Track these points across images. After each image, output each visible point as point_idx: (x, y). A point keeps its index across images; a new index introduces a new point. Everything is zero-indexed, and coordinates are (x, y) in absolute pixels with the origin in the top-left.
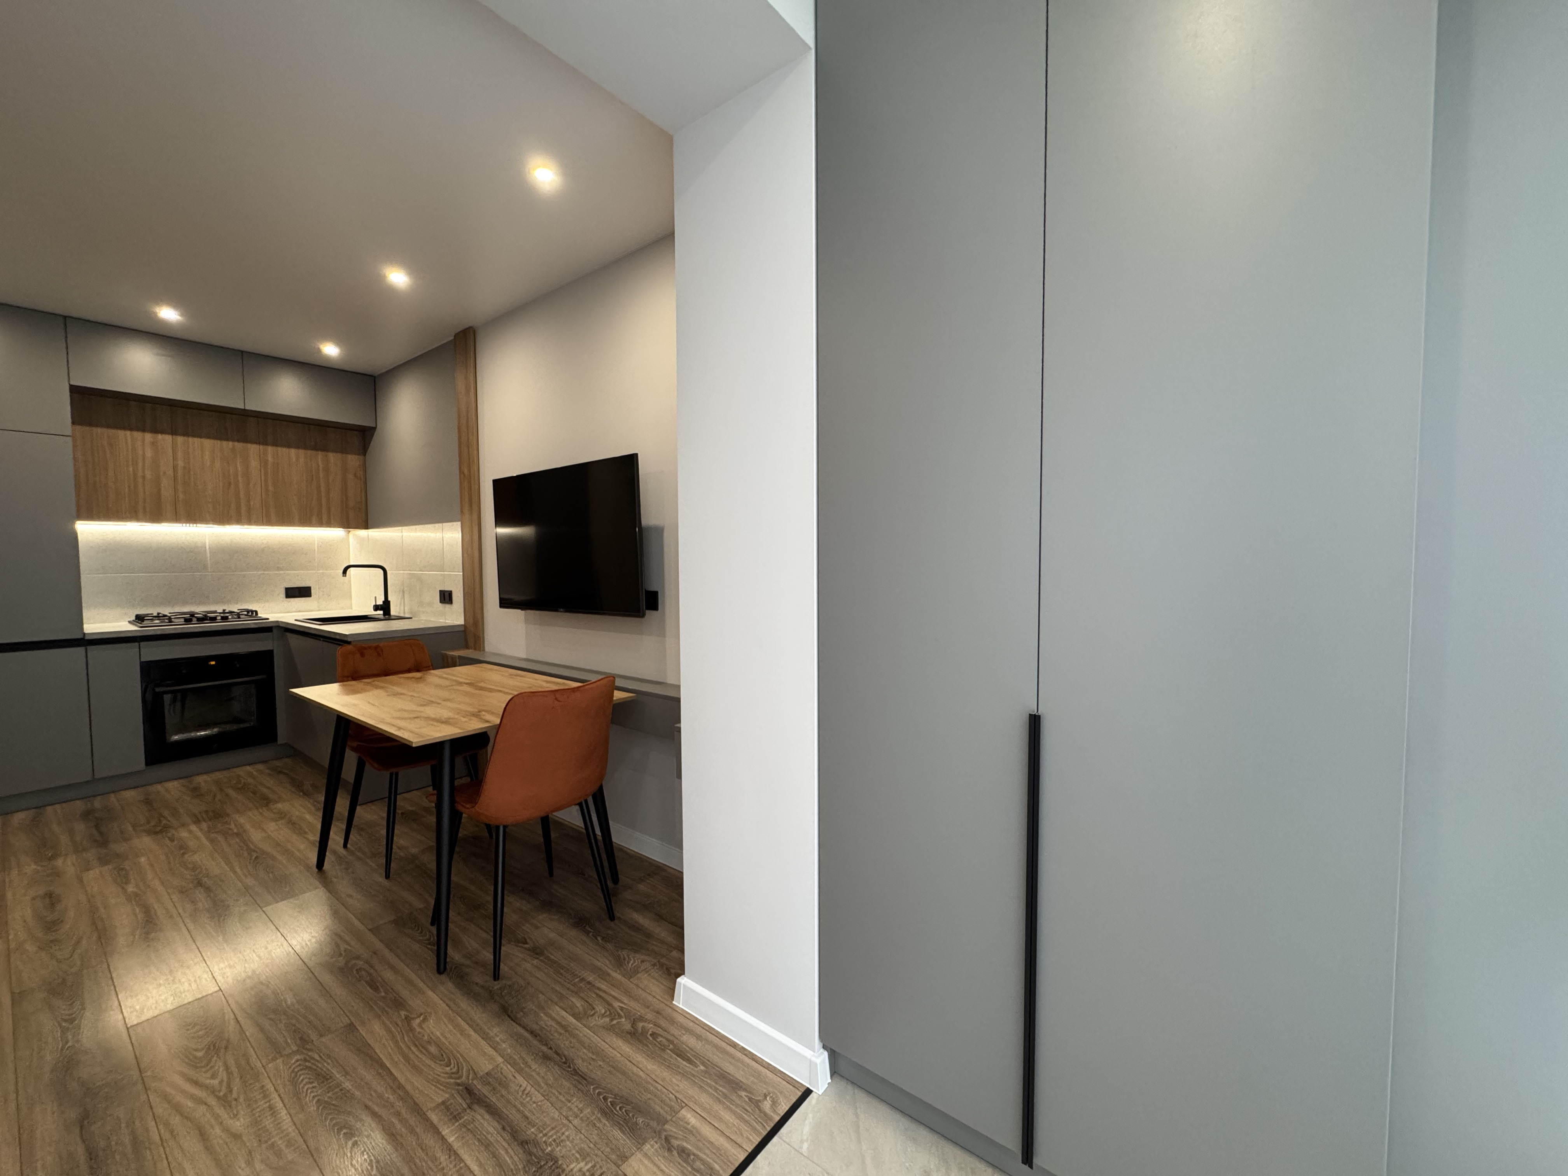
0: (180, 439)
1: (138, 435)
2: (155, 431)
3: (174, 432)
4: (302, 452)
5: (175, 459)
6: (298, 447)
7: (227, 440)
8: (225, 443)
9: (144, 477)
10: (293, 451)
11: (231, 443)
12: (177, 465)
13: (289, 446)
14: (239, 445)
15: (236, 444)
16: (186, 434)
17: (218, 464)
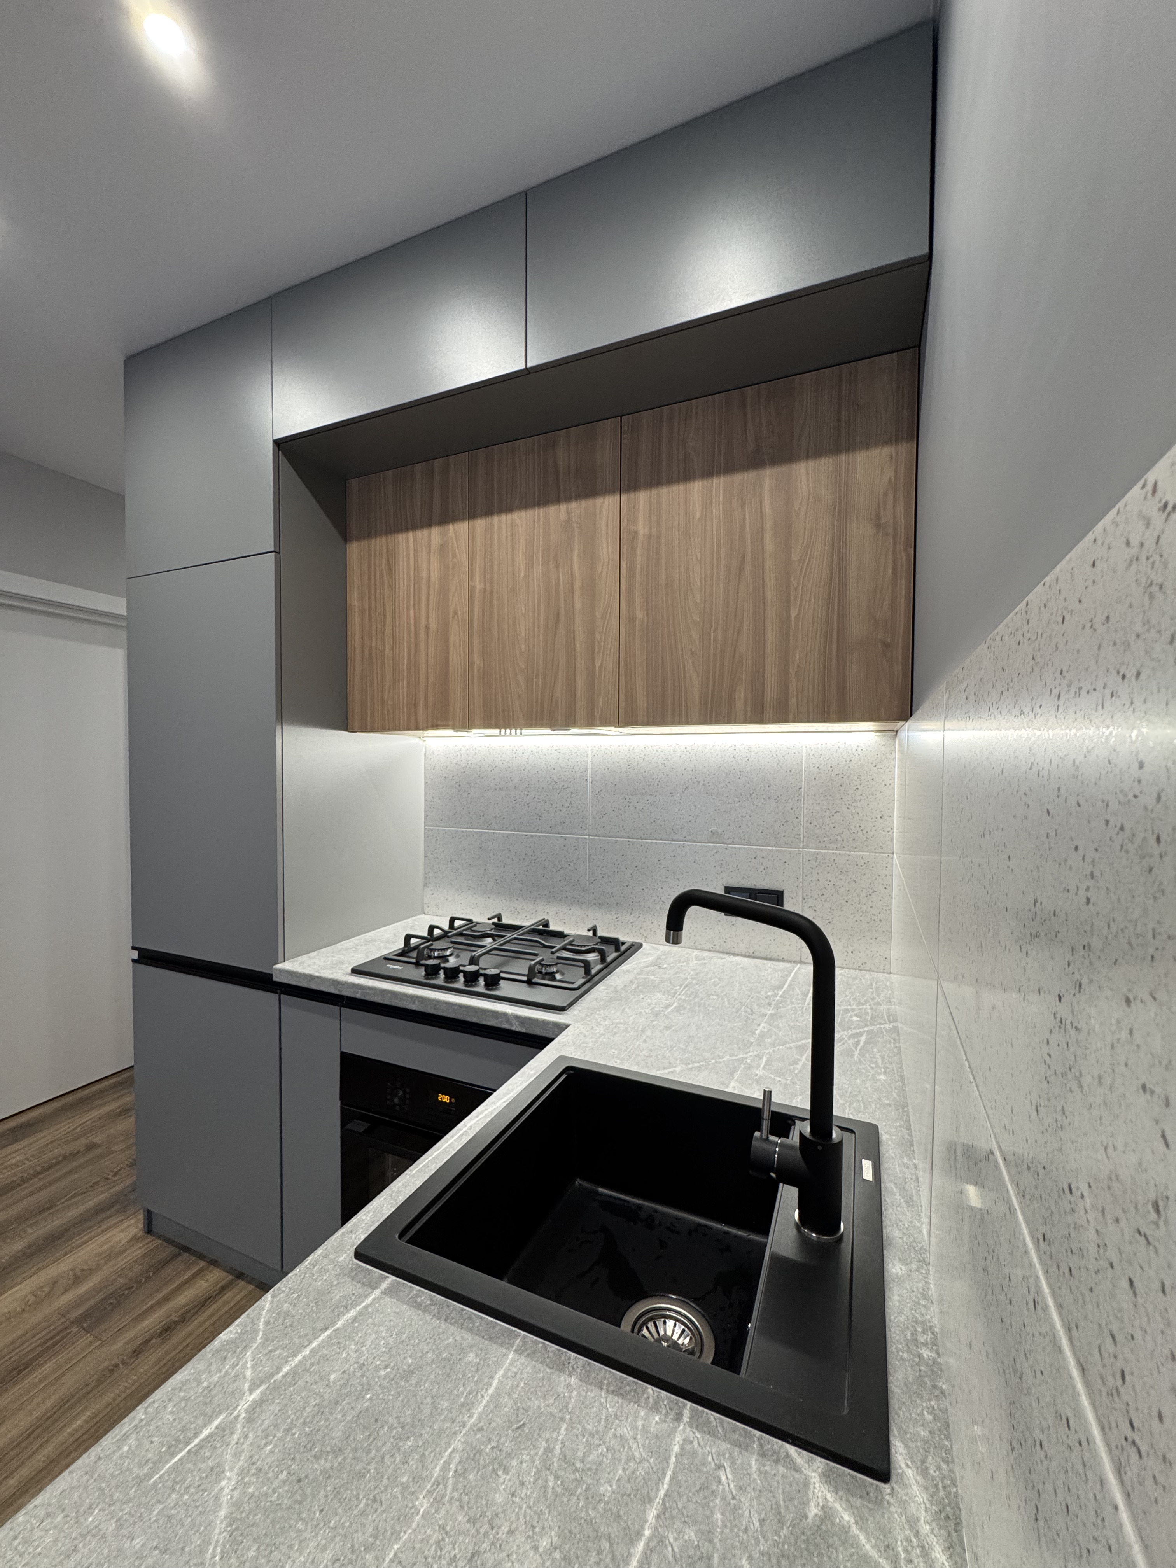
0: (480, 524)
1: (422, 535)
2: (445, 519)
3: (472, 516)
4: (719, 483)
5: (471, 577)
6: (709, 473)
7: (558, 501)
8: (552, 510)
9: (427, 627)
10: (697, 487)
11: (563, 507)
12: (474, 587)
13: (687, 476)
14: (577, 508)
15: (574, 505)
16: (489, 512)
17: (538, 571)
